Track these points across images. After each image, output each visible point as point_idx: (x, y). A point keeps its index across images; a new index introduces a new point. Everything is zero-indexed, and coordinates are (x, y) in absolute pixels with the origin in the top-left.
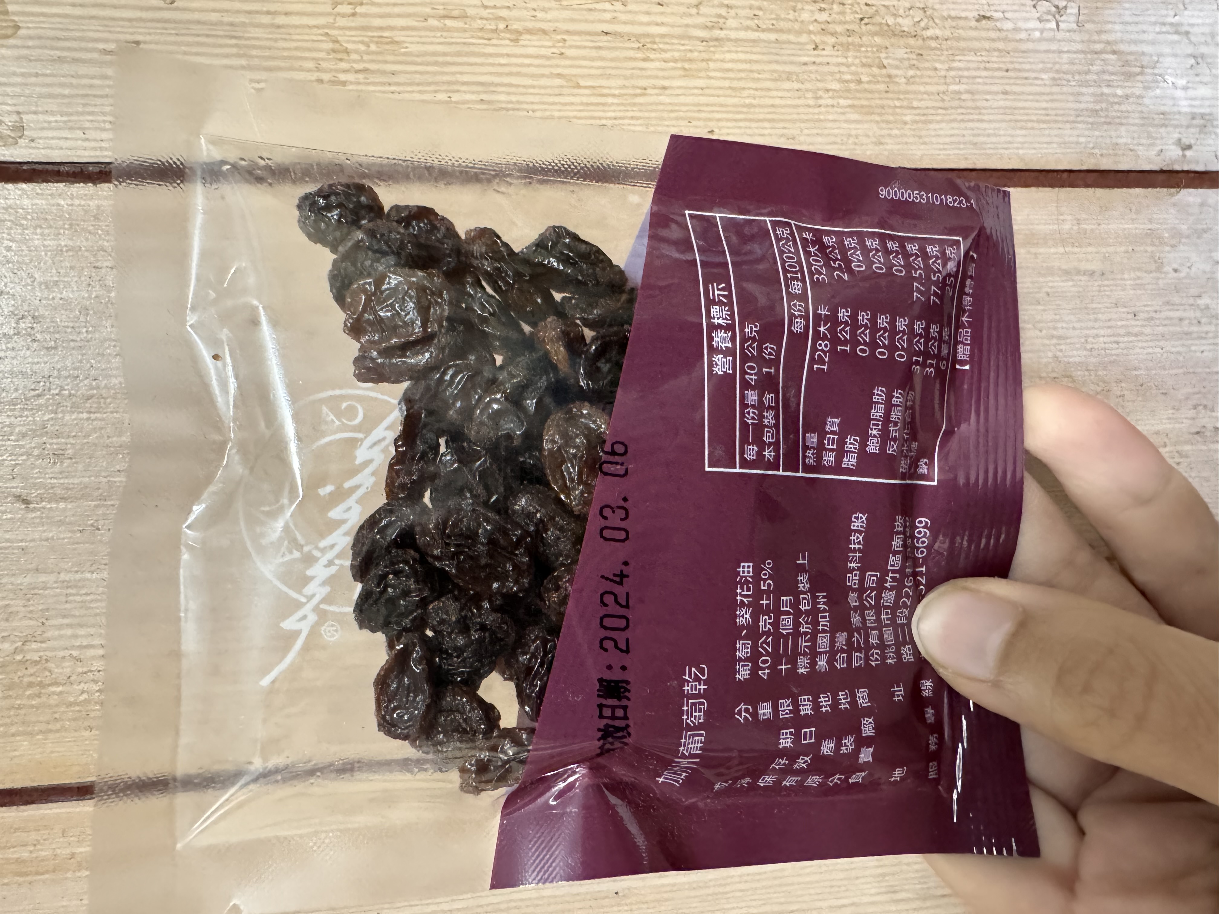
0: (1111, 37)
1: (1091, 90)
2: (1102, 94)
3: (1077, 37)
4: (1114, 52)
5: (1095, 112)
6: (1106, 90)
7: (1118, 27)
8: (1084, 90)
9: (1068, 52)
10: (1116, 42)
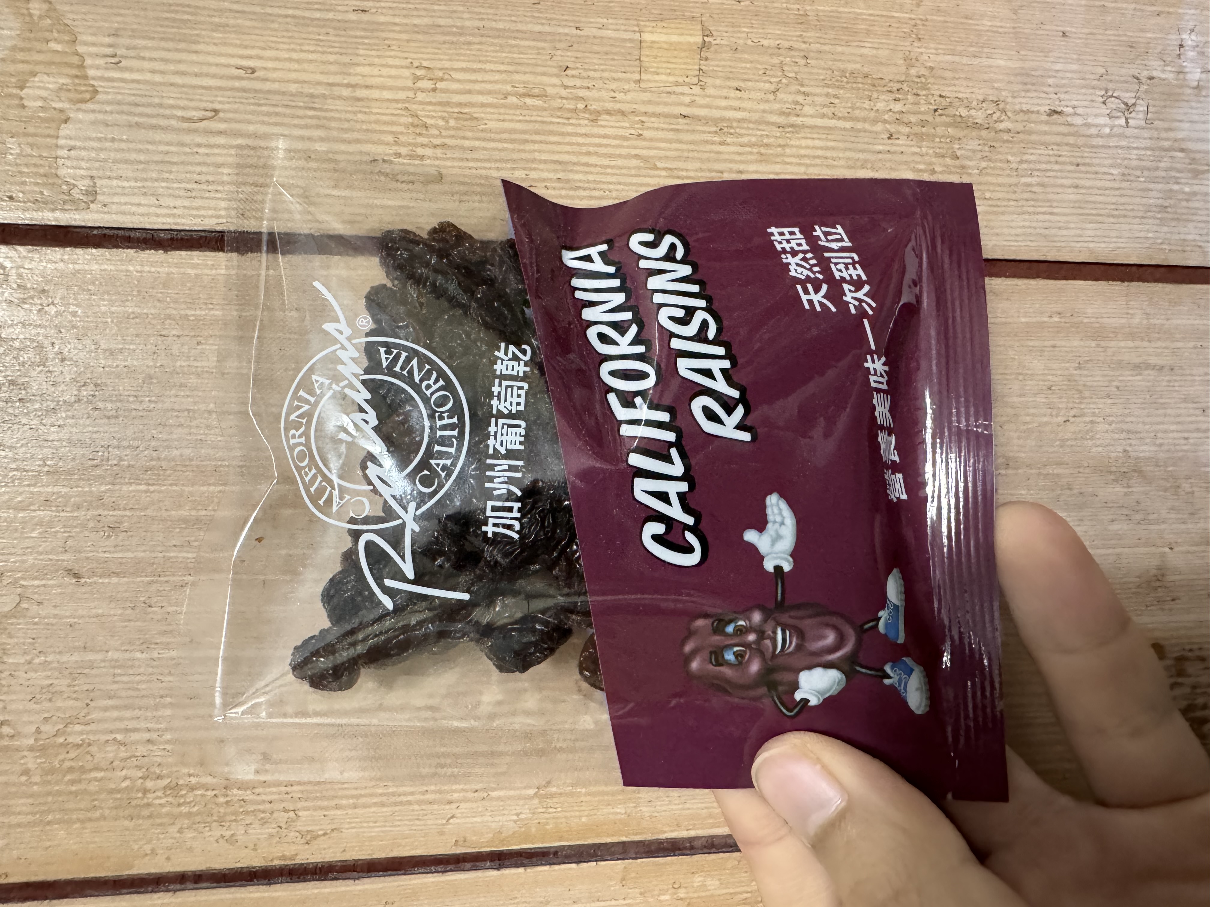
0: (1180, 135)
1: (1160, 186)
2: (1171, 190)
3: (1146, 134)
4: (1182, 150)
5: (1164, 208)
6: (1176, 187)
7: (1186, 125)
8: (1152, 186)
9: (1137, 148)
10: (1183, 140)
